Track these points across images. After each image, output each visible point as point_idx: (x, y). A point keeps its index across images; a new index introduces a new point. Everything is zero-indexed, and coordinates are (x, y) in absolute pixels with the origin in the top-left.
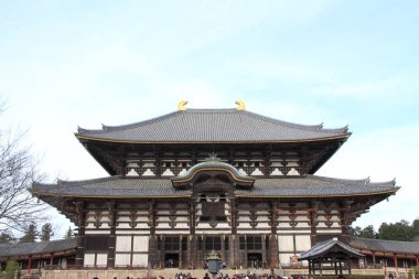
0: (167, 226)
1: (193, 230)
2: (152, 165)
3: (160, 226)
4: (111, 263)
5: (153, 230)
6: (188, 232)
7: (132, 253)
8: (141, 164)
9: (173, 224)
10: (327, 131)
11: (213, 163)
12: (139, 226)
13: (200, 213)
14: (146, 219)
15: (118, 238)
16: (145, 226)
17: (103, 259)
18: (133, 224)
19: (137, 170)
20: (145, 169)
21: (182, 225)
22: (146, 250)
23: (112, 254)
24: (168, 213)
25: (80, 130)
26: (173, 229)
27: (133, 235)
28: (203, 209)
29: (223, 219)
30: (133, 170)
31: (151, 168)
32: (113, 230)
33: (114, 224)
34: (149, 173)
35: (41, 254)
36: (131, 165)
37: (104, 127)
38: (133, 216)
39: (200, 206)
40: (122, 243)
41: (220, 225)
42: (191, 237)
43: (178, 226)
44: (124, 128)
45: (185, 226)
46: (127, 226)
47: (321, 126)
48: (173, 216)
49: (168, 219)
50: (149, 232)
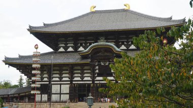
0: (79, 79)
1: (93, 81)
2: (72, 45)
3: (75, 79)
4: (49, 99)
5: (71, 81)
6: (91, 82)
7: (60, 94)
8: (66, 44)
9: (82, 78)
10: (174, 21)
11: (102, 43)
12: (64, 79)
13: (97, 71)
14: (67, 75)
15: (53, 86)
16: (67, 79)
17: (45, 97)
18: (61, 78)
20: (69, 47)
21: (88, 78)
22: (68, 92)
23: (50, 94)
24: (79, 72)
25: (30, 27)
26: (82, 81)
27: (61, 84)
28: (99, 69)
29: (111, 75)
30: (62, 48)
31: (72, 46)
32: (50, 81)
33: (50, 78)
34: (70, 49)
35: (14, 94)
36: (61, 45)
37: (44, 24)
38: (61, 74)
39: (97, 67)
40: (55, 88)
41: (110, 78)
42: (92, 85)
43: (85, 79)
44: (56, 24)
45: (89, 79)
46: (57, 79)
47: (171, 18)
48: (82, 73)
49: (79, 75)
50: (69, 82)
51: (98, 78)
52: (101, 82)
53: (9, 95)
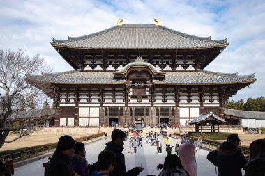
0: (110, 101)
1: (126, 104)
2: (101, 63)
3: (106, 101)
4: (76, 123)
5: (102, 104)
6: (124, 105)
7: (89, 118)
8: (93, 62)
9: (114, 100)
11: (140, 63)
12: (93, 101)
13: (131, 93)
14: (97, 97)
15: (80, 108)
16: (97, 101)
17: (71, 121)
18: (89, 100)
19: (91, 66)
20: (96, 65)
22: (98, 116)
23: (77, 119)
24: (111, 93)
25: (54, 40)
26: (114, 103)
27: (89, 107)
28: (133, 91)
29: (145, 97)
30: (88, 66)
31: (100, 65)
32: (77, 104)
34: (98, 68)
36: (87, 63)
37: (69, 38)
38: (90, 95)
39: (131, 89)
40: (83, 112)
41: (143, 101)
42: (125, 108)
43: (118, 101)
45: (122, 101)
46: (86, 101)
48: (114, 96)
49: (111, 97)
50: (99, 105)
51: (131, 101)
52: (135, 105)
53: (27, 118)
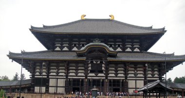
0: (74, 74)
1: (86, 77)
2: (67, 45)
3: (71, 74)
4: (47, 91)
5: (67, 76)
6: (84, 78)
7: (57, 87)
8: (62, 44)
9: (77, 74)
10: (154, 30)
11: (97, 43)
12: (60, 74)
13: (90, 68)
14: (64, 71)
15: (50, 79)
16: (63, 74)
17: (44, 89)
18: (58, 73)
19: (60, 47)
20: (64, 47)
21: (81, 74)
22: (64, 85)
23: (47, 87)
24: (74, 68)
25: (32, 27)
26: (77, 76)
27: (57, 79)
29: (101, 72)
30: (58, 47)
31: (67, 47)
32: (48, 76)
33: (48, 73)
34: (65, 49)
35: (15, 86)
36: (57, 45)
37: (44, 26)
38: (58, 70)
39: (90, 65)
40: (52, 82)
41: (100, 75)
43: (79, 74)
44: (54, 27)
45: (83, 75)
46: (55, 74)
47: (151, 27)
48: (77, 70)
49: (74, 71)
50: (65, 77)
51: (90, 75)
52: (93, 78)
53: (11, 86)
